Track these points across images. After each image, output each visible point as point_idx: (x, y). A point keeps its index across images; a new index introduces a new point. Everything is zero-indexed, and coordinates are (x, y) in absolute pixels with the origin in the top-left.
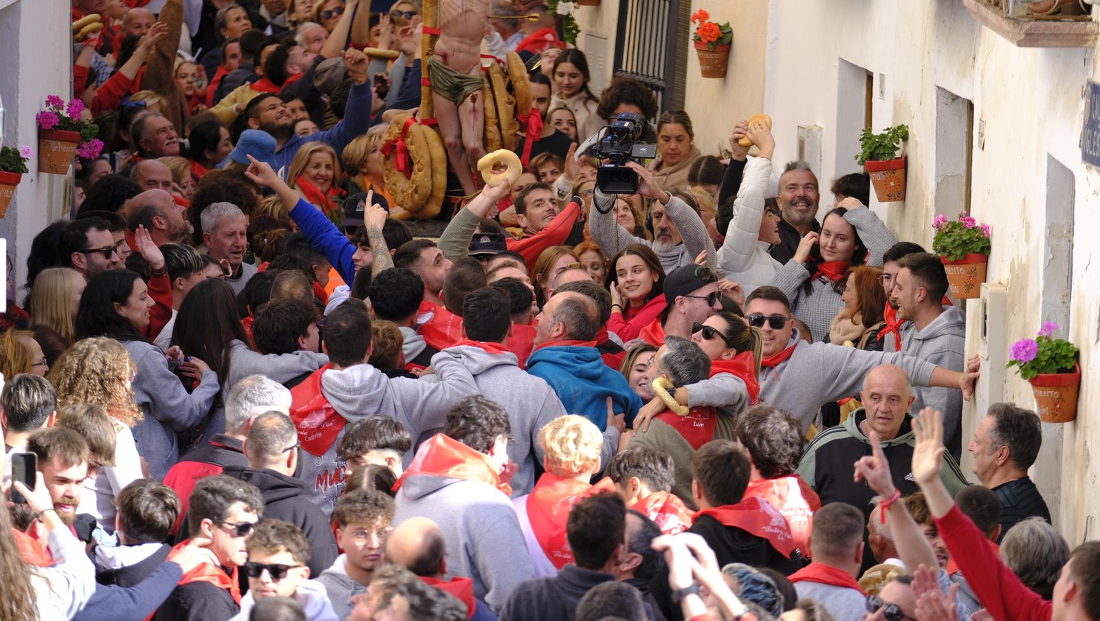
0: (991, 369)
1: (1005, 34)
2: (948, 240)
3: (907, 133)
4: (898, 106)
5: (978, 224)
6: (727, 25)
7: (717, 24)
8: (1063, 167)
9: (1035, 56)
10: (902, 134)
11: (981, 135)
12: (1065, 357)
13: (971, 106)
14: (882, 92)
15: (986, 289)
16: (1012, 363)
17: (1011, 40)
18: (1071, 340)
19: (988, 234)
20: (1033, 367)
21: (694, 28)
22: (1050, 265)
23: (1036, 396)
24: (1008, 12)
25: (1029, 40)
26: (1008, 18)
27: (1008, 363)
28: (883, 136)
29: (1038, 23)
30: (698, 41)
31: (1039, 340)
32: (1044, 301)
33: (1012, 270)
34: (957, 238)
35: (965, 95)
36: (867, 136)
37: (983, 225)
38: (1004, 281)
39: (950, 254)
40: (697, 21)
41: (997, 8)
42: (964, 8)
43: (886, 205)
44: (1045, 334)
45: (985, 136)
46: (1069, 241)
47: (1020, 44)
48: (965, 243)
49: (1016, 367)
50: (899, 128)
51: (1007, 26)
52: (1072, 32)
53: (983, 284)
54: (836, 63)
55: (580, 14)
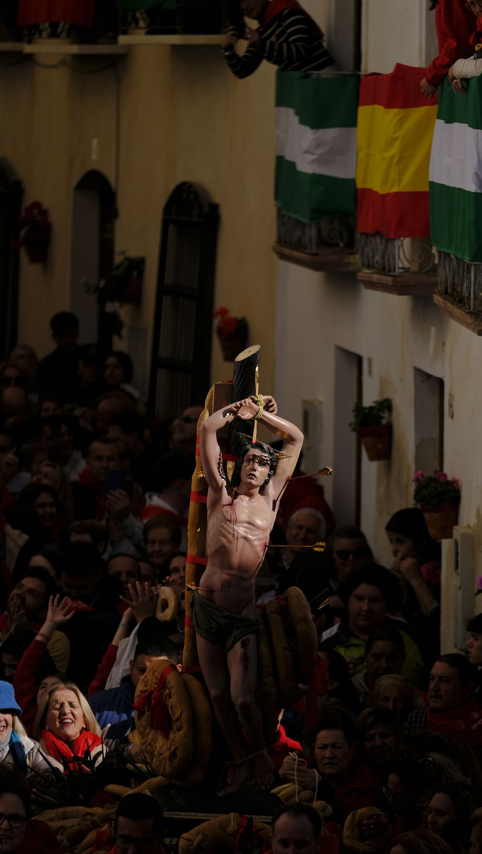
0: (463, 596)
1: (468, 325)
2: (426, 492)
3: (391, 405)
4: (384, 383)
5: (450, 478)
6: (244, 319)
7: (236, 318)
10: (387, 405)
11: (451, 406)
13: (441, 382)
15: (457, 532)
17: (473, 330)
19: (458, 487)
21: (216, 322)
24: (470, 308)
26: (470, 312)
27: (476, 591)
28: (371, 408)
30: (220, 332)
33: (478, 515)
34: (434, 490)
35: (436, 373)
36: (359, 407)
37: (454, 479)
38: (472, 524)
39: (428, 503)
40: (219, 316)
41: (461, 305)
42: (435, 304)
43: (375, 463)
45: (455, 407)
47: (480, 334)
48: (440, 494)
50: (385, 401)
51: (469, 320)
53: (455, 527)
54: (332, 349)
55: (124, 312)
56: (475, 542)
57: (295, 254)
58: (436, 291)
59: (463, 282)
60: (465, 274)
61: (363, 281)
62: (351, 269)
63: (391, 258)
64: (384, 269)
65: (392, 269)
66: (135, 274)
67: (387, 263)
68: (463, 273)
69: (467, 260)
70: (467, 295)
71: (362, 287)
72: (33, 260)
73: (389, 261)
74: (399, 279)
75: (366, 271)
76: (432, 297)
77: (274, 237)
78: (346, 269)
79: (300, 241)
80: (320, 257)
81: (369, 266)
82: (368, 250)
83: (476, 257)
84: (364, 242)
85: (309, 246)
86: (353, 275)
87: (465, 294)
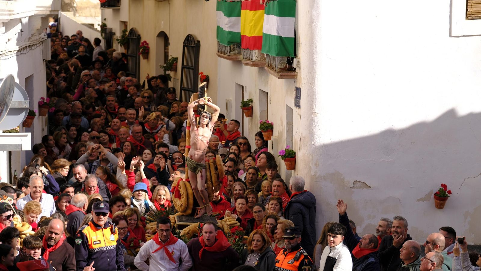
1: (275, 76)
2: (263, 126)
3: (252, 100)
4: (250, 94)
5: (270, 122)
6: (208, 75)
7: (205, 75)
8: (290, 108)
9: (282, 81)
10: (251, 101)
11: (270, 100)
12: (292, 154)
13: (267, 93)
14: (246, 91)
15: (272, 138)
16: (279, 156)
17: (277, 77)
18: (293, 150)
19: (273, 125)
20: (284, 157)
21: (200, 76)
22: (288, 132)
23: (285, 164)
24: (276, 71)
25: (281, 77)
28: (246, 101)
29: (283, 73)
30: (201, 79)
31: (286, 150)
32: (287, 140)
33: (279, 133)
34: (265, 126)
35: (266, 91)
36: (243, 102)
38: (277, 136)
39: (264, 130)
40: (200, 75)
41: (273, 70)
42: (265, 70)
43: (248, 118)
44: (287, 148)
46: (292, 126)
48: (267, 127)
49: (280, 157)
50: (250, 99)
51: (275, 74)
52: (291, 75)
54: (235, 84)
55: (172, 74)
56: (278, 141)
57: (223, 55)
58: (266, 66)
59: (273, 63)
61: (243, 63)
62: (240, 60)
63: (252, 56)
64: (250, 59)
65: (252, 59)
66: (175, 62)
67: (250, 58)
68: (273, 60)
69: (274, 55)
71: (243, 65)
72: (144, 58)
74: (254, 62)
75: (244, 60)
76: (264, 68)
77: (217, 51)
78: (238, 60)
79: (224, 51)
80: (230, 56)
81: (245, 58)
82: (245, 54)
83: (277, 55)
84: (243, 51)
85: (227, 53)
86: (241, 61)
87: (274, 66)
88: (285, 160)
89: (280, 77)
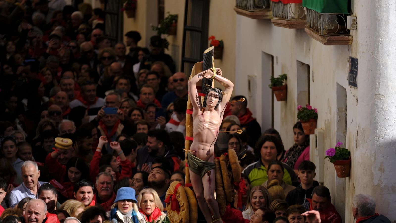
0: (319, 159)
1: (320, 41)
2: (302, 114)
4: (283, 68)
5: (313, 108)
6: (222, 41)
7: (218, 40)
8: (342, 87)
9: (331, 48)
10: (285, 77)
11: (313, 77)
12: (345, 154)
13: (308, 66)
14: (277, 63)
15: (316, 131)
16: (326, 157)
17: (322, 43)
18: (347, 148)
19: (317, 112)
20: (334, 158)
21: (210, 42)
22: (339, 122)
23: (336, 168)
24: (321, 33)
25: (329, 43)
26: (321, 35)
27: (325, 157)
28: (278, 78)
29: (331, 37)
31: (336, 148)
32: (337, 135)
33: (325, 124)
34: (306, 113)
35: (306, 62)
36: (273, 78)
37: (315, 108)
38: (323, 128)
39: (303, 119)
40: (211, 39)
41: (317, 32)
42: (305, 32)
43: (280, 103)
44: (338, 146)
45: (314, 77)
46: (345, 113)
47: (325, 44)
48: (308, 115)
49: (328, 158)
50: (284, 75)
51: (321, 38)
52: (344, 40)
53: (315, 129)
54: (261, 53)
55: (169, 38)
56: (324, 136)
57: (244, 11)
58: (306, 26)
59: (318, 22)
60: (318, 19)
61: (273, 23)
62: (268, 18)
63: (286, 12)
64: (283, 17)
65: (286, 17)
66: (174, 22)
67: (284, 15)
68: (318, 18)
69: (319, 11)
70: (320, 28)
71: (273, 25)
72: (130, 16)
73: (285, 14)
74: (289, 22)
75: (275, 18)
76: (304, 29)
77: (235, 4)
78: (266, 18)
79: (246, 6)
80: (255, 13)
81: (276, 16)
82: (276, 9)
83: (323, 11)
84: (274, 6)
85: (250, 8)
86: (269, 20)
87: (319, 27)
88: (335, 164)
89: (327, 43)
